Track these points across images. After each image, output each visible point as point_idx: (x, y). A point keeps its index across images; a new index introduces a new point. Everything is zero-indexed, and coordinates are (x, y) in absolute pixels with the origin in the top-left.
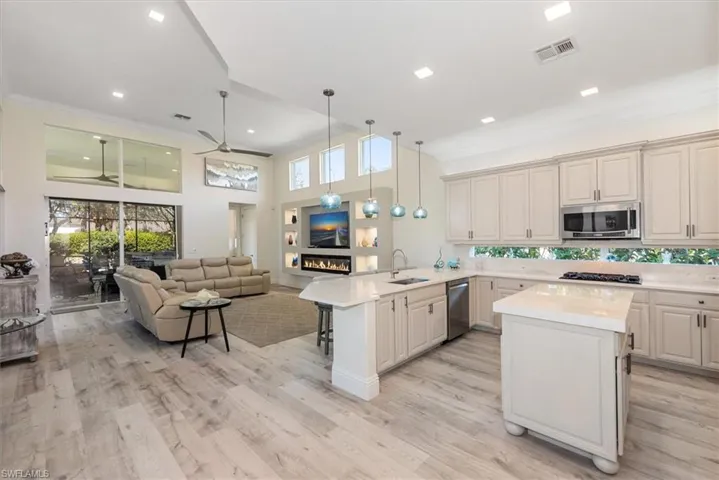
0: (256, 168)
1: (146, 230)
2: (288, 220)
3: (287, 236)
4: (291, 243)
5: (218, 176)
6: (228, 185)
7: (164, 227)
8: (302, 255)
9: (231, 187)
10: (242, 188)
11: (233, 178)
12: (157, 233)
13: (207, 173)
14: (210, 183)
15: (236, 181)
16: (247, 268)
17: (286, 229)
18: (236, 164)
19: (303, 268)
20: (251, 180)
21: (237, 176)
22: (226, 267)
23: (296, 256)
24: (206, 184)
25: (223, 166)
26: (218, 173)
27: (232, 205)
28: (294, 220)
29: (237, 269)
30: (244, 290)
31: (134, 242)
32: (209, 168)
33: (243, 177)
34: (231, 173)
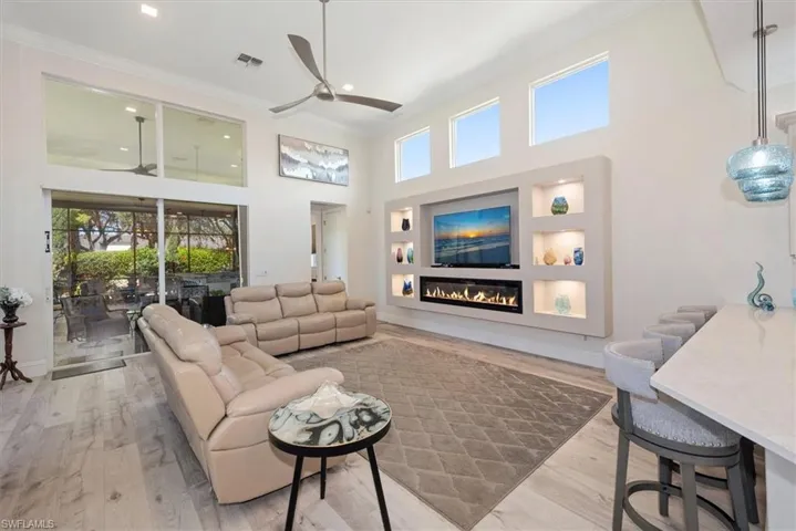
0: (346, 152)
1: (199, 247)
2: (397, 226)
3: (394, 250)
4: (400, 260)
5: (297, 162)
6: (310, 177)
7: (220, 243)
8: (422, 278)
9: (315, 180)
10: (328, 181)
11: (317, 167)
12: (214, 251)
13: (282, 157)
14: (287, 173)
15: (319, 171)
16: (340, 299)
17: (391, 238)
18: (321, 145)
19: (424, 298)
20: (340, 169)
21: (321, 163)
22: (310, 297)
23: (411, 279)
24: (281, 174)
25: (302, 148)
26: (296, 158)
27: (315, 206)
28: (406, 225)
29: (326, 301)
30: (343, 334)
31: (186, 261)
32: (285, 150)
33: (330, 165)
34: (314, 157)
